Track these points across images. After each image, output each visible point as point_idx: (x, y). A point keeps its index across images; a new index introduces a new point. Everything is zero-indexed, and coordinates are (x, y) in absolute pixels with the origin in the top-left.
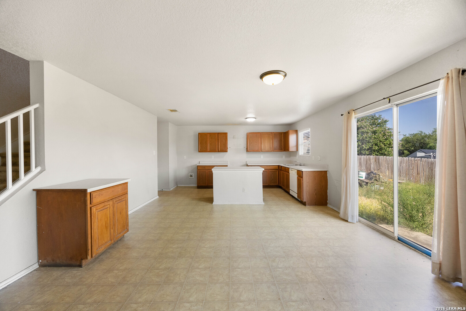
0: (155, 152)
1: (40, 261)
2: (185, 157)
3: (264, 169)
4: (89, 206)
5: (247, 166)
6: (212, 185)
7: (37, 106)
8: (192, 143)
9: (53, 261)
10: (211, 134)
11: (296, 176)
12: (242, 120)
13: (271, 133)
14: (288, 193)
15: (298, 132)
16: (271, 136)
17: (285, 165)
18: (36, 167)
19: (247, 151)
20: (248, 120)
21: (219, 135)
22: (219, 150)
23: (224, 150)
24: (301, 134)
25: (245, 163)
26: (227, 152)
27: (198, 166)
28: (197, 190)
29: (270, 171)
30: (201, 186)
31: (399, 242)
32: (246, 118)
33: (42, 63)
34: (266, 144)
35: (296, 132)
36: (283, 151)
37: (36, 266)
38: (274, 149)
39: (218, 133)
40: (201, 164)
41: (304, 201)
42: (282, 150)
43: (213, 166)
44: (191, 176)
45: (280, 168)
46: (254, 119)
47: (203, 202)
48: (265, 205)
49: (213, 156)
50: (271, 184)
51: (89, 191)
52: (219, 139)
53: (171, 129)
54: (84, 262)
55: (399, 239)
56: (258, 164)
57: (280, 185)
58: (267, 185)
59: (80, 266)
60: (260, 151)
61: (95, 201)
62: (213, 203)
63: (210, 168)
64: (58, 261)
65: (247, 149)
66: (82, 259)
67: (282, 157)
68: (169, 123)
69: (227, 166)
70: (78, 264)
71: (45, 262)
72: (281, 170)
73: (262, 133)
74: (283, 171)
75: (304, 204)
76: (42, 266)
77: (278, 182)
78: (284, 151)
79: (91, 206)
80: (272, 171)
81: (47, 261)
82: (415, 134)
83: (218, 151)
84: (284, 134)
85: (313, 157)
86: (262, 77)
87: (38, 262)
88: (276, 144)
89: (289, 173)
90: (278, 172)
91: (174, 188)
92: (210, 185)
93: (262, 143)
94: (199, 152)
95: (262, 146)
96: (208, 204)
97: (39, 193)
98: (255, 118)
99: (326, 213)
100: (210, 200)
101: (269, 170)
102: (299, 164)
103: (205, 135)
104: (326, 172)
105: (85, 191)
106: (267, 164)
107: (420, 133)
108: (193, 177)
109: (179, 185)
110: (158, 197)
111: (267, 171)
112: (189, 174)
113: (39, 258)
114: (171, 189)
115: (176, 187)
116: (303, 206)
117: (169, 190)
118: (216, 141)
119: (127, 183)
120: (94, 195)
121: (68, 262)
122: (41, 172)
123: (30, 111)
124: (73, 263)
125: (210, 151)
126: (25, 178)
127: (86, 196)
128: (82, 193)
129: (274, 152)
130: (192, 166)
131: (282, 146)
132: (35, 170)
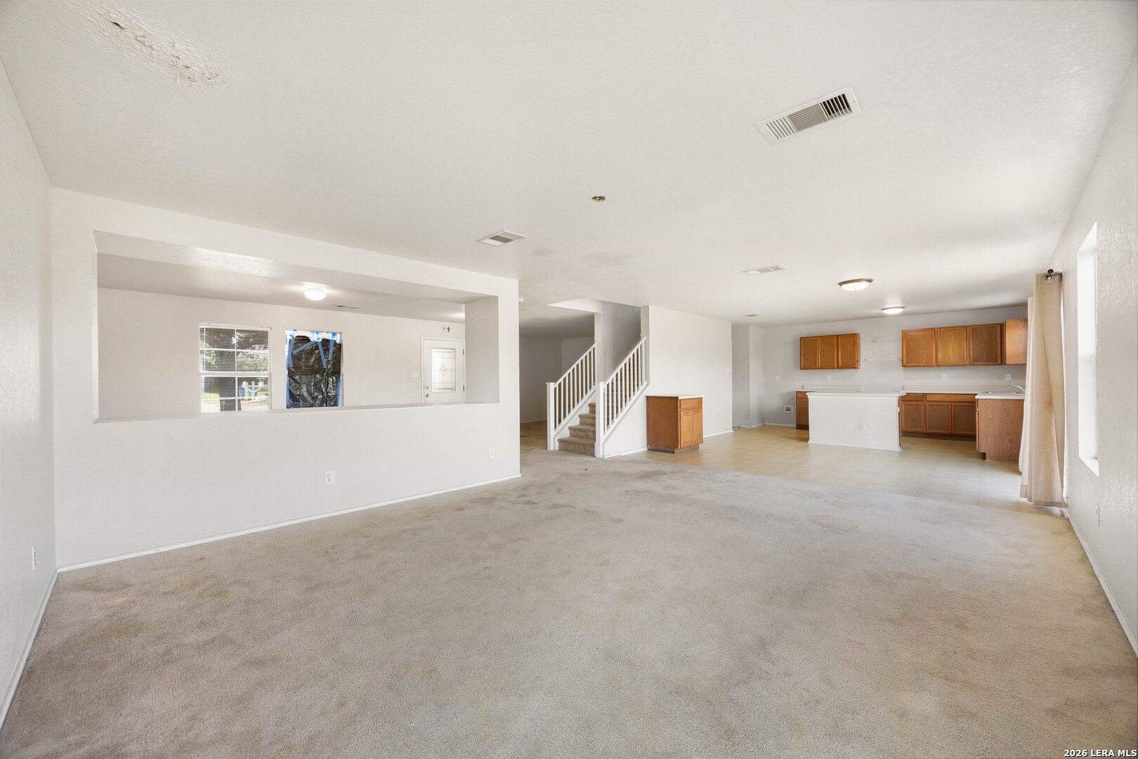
1: (649, 447)
2: (778, 378)
4: (679, 410)
7: (645, 338)
8: (790, 354)
9: (657, 447)
10: (824, 337)
12: (877, 311)
13: (966, 327)
16: (965, 335)
18: (645, 381)
19: (904, 365)
20: (886, 312)
21: (839, 338)
22: (840, 365)
23: (852, 364)
25: (899, 390)
26: (858, 368)
27: (798, 392)
28: (795, 431)
29: (955, 406)
30: (801, 426)
32: (882, 309)
34: (952, 350)
36: (999, 364)
37: (646, 449)
38: (971, 360)
39: (838, 336)
40: (806, 389)
41: (982, 451)
42: (997, 361)
44: (788, 410)
46: (901, 310)
47: (794, 440)
48: (899, 452)
49: (829, 377)
50: (959, 432)
51: (680, 398)
52: (840, 345)
54: (676, 451)
58: (947, 432)
59: (673, 453)
60: (934, 364)
61: (683, 406)
62: (808, 442)
64: (659, 448)
65: (903, 361)
66: (674, 448)
67: (1004, 378)
68: (750, 327)
70: (672, 451)
73: (939, 328)
76: (649, 450)
78: (1002, 363)
79: (681, 410)
80: (960, 405)
81: (653, 447)
83: (838, 368)
84: (994, 329)
88: (977, 349)
91: (758, 422)
93: (939, 350)
94: (801, 369)
95: (939, 354)
96: (801, 442)
97: (648, 398)
98: (904, 308)
101: (953, 403)
103: (814, 339)
105: (677, 398)
108: (792, 412)
109: (766, 424)
110: (731, 430)
111: (948, 406)
112: (785, 406)
113: (648, 445)
114: (753, 426)
115: (761, 424)
117: (749, 427)
118: (834, 349)
119: (701, 399)
120: (682, 402)
121: (666, 449)
122: (648, 385)
123: (642, 342)
124: (669, 450)
125: (822, 368)
126: (641, 388)
127: (677, 402)
128: (675, 400)
129: (972, 367)
130: (789, 393)
131: (997, 354)
132: (645, 383)
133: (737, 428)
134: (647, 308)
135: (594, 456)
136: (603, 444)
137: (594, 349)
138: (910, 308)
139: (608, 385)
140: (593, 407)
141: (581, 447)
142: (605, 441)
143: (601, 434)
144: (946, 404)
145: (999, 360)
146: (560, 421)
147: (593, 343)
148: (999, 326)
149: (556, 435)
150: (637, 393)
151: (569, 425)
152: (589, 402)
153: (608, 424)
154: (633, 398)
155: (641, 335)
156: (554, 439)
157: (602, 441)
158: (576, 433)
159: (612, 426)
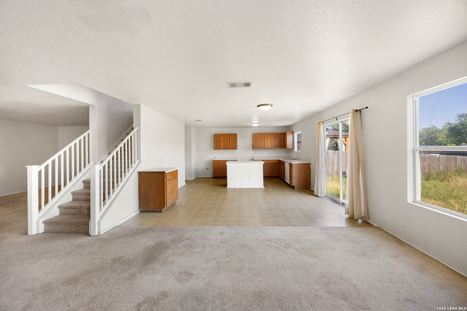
0: (183, 151)
1: (140, 209)
2: (203, 153)
3: (264, 162)
4: (166, 180)
5: (253, 160)
6: (225, 175)
7: (137, 128)
8: (208, 142)
9: (147, 209)
10: (224, 135)
11: (289, 167)
12: (249, 124)
13: (273, 133)
14: (284, 181)
15: (294, 133)
16: (273, 136)
17: (283, 159)
18: (137, 160)
19: (253, 148)
20: (253, 125)
22: (230, 148)
23: (235, 147)
24: (296, 135)
25: (251, 158)
26: (237, 149)
27: (214, 160)
28: (213, 179)
30: (216, 177)
31: (343, 206)
32: (252, 124)
33: (139, 105)
34: (269, 142)
35: (293, 133)
37: (138, 212)
38: (275, 146)
39: (230, 134)
40: (216, 159)
41: (294, 185)
42: (282, 147)
43: (227, 161)
44: (208, 169)
45: (279, 162)
47: (219, 187)
48: (265, 188)
49: (226, 153)
50: (272, 175)
51: (166, 172)
52: (230, 139)
53: (193, 131)
54: (163, 210)
55: (342, 204)
56: (263, 159)
57: (279, 176)
59: (161, 212)
60: (264, 148)
61: (168, 178)
62: (227, 187)
63: (225, 162)
64: (149, 210)
65: (253, 146)
66: (162, 208)
68: (192, 127)
69: (237, 160)
70: (160, 210)
71: (143, 210)
72: (280, 164)
73: (265, 133)
74: (281, 164)
75: (293, 187)
76: (141, 212)
77: (278, 174)
78: (284, 148)
79: (167, 180)
80: (273, 165)
81: (144, 209)
82: (427, 128)
83: (230, 149)
84: (283, 135)
85: (303, 153)
86: (258, 106)
87: (139, 209)
88: (276, 142)
89: (285, 165)
90: (278, 165)
91: (195, 178)
92: (224, 175)
93: (265, 142)
94: (214, 149)
95: (265, 144)
96: (223, 188)
97: (140, 173)
98: (259, 123)
99: (307, 193)
100: (225, 185)
101: (271, 164)
102: (294, 159)
103: (219, 136)
104: (309, 164)
105: (164, 172)
106: (270, 158)
107: (432, 127)
108: (210, 170)
109: (198, 176)
110: (185, 184)
112: (206, 167)
113: (139, 208)
114: (193, 179)
115: (196, 177)
116: (293, 189)
117: (191, 180)
118: (228, 141)
119: (177, 170)
120: (167, 174)
121: (155, 210)
122: (139, 163)
123: (135, 131)
124: (157, 210)
125: (224, 149)
126: (134, 166)
127: (164, 175)
128: (162, 174)
129: (276, 149)
130: (208, 161)
131: (282, 144)
132: (137, 162)
133: (186, 181)
134: (139, 106)
135: (88, 234)
136: (99, 222)
137: (89, 134)
138: (261, 124)
139: (104, 167)
140: (87, 184)
141: (73, 226)
142: (101, 218)
143: (97, 212)
144: (269, 164)
145: (283, 147)
146: (46, 202)
147: (88, 129)
148: (282, 134)
149: (40, 218)
150: (131, 170)
151: (59, 204)
152: (84, 178)
153: (104, 199)
154: (128, 175)
155: (134, 126)
156: (38, 222)
157: (97, 219)
158: (67, 211)
159: (108, 202)
